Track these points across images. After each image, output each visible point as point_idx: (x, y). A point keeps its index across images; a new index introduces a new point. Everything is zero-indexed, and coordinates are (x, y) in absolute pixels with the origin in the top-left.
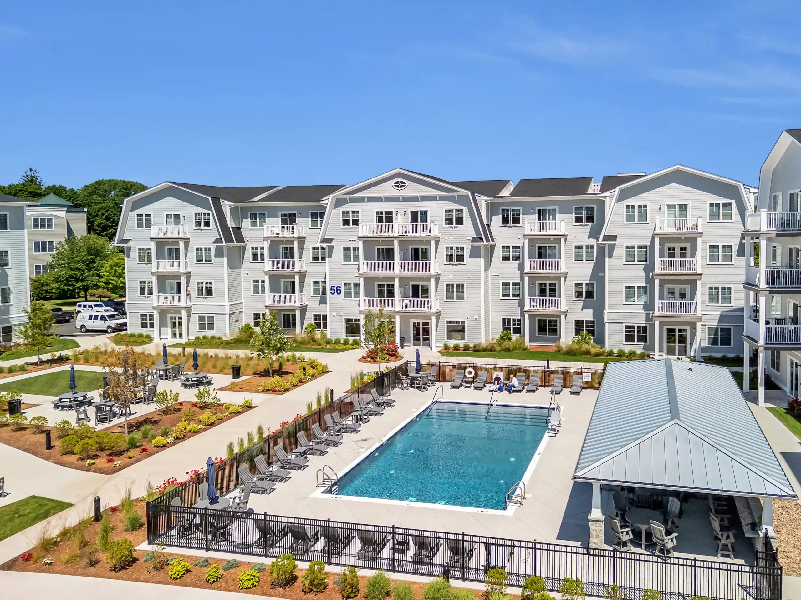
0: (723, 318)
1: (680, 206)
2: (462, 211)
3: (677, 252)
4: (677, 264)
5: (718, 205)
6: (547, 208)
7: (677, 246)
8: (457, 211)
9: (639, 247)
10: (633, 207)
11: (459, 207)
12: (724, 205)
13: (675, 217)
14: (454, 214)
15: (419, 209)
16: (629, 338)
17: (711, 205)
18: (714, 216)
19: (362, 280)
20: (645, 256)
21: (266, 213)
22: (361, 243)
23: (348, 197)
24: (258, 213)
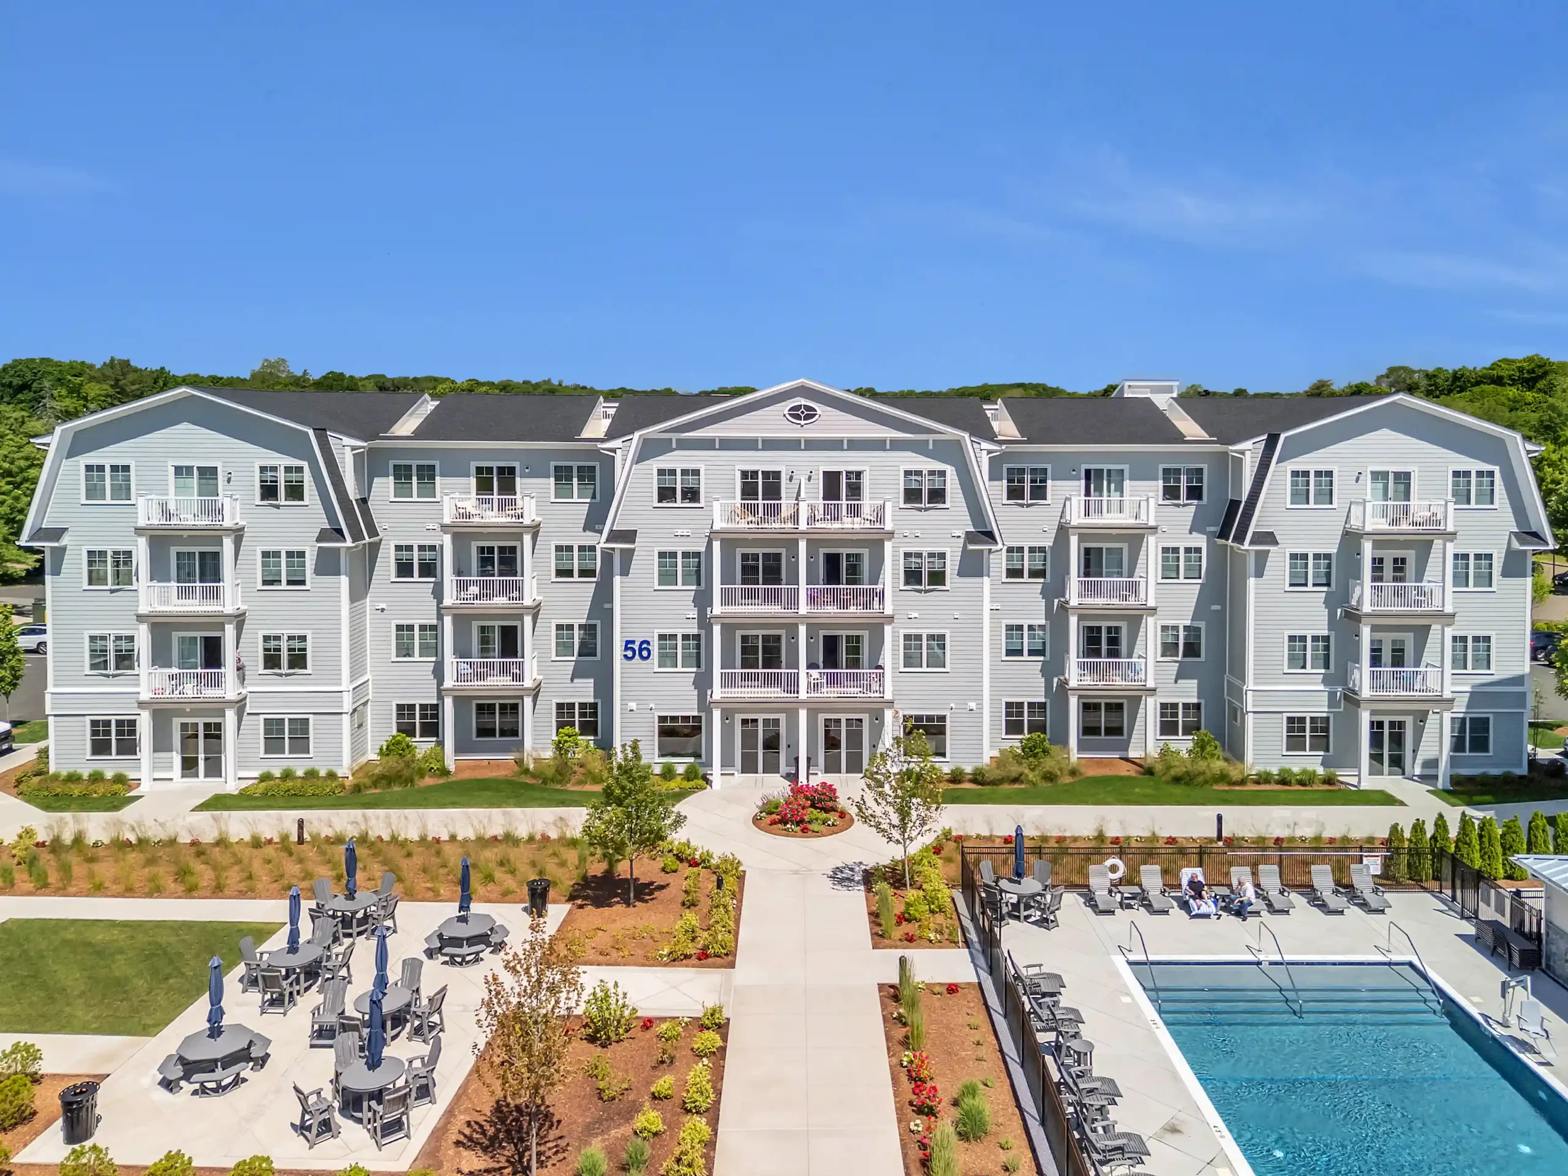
0: (1477, 697)
1: (1397, 475)
2: (942, 473)
3: (1388, 566)
4: (1391, 594)
5: (1467, 474)
6: (1105, 467)
7: (1389, 555)
8: (932, 473)
9: (1317, 556)
10: (1306, 474)
11: (938, 466)
12: (1480, 474)
13: (1386, 497)
14: (925, 478)
15: (842, 468)
16: (1295, 742)
17: (1456, 474)
18: (1462, 496)
19: (717, 630)
20: (1328, 575)
21: (437, 464)
22: (716, 545)
23: (674, 436)
24: (414, 463)
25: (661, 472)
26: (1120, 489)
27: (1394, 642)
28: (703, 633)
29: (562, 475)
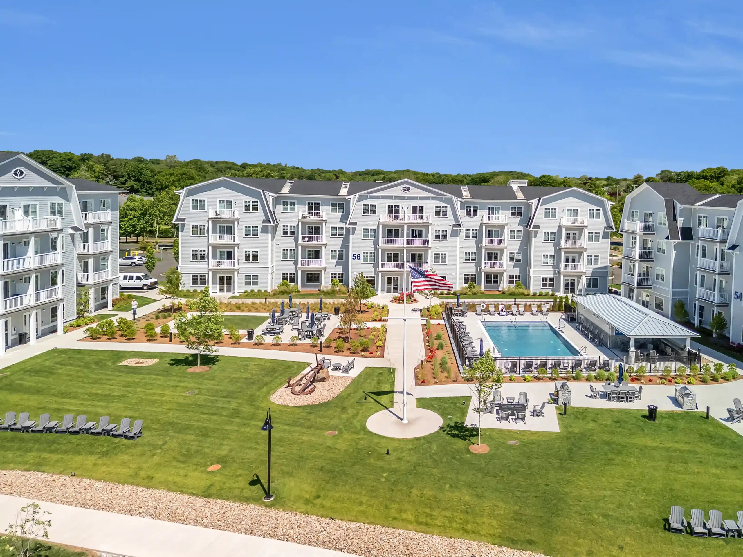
0: (594, 273)
1: (574, 210)
2: (446, 207)
3: (571, 236)
4: (571, 243)
5: (593, 210)
6: (494, 206)
7: (571, 232)
8: (443, 207)
9: (551, 232)
10: (549, 209)
11: (445, 205)
12: (597, 210)
13: (571, 216)
14: (442, 208)
15: (418, 205)
16: (544, 285)
17: (590, 210)
18: (591, 216)
19: (380, 251)
20: (554, 238)
21: (296, 201)
22: (381, 226)
23: (368, 195)
24: (289, 201)
25: (364, 205)
26: (499, 213)
27: (573, 257)
28: (376, 252)
29: (334, 205)
